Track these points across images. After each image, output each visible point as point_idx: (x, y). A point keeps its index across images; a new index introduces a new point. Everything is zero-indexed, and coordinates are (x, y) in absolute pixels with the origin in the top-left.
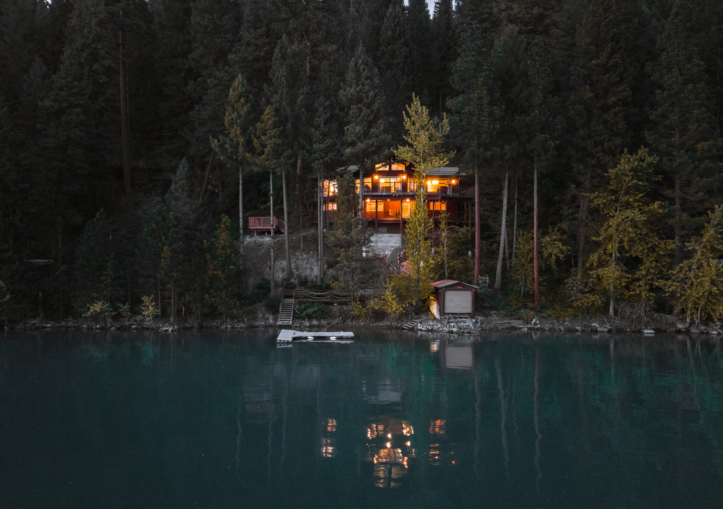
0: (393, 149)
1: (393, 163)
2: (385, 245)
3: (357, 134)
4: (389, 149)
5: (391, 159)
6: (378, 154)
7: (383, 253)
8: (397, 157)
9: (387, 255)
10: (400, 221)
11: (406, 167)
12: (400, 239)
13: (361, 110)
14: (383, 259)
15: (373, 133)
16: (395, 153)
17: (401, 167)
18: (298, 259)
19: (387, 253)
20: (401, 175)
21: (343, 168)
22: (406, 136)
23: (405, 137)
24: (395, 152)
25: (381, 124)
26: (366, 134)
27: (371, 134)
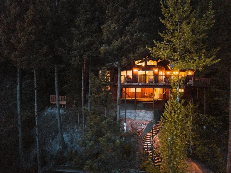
0: (148, 47)
1: (148, 60)
2: (141, 119)
3: (112, 31)
4: (145, 47)
5: (146, 56)
6: (134, 52)
7: (140, 128)
8: (153, 54)
9: (143, 129)
10: (152, 102)
11: (157, 63)
12: (152, 115)
13: (117, 9)
14: (139, 133)
15: (128, 31)
16: (150, 51)
17: (154, 63)
18: (74, 132)
19: (143, 127)
20: (154, 68)
21: (111, 64)
22: (162, 33)
23: (160, 34)
24: (151, 49)
25: (137, 22)
26: (122, 33)
27: (127, 32)
